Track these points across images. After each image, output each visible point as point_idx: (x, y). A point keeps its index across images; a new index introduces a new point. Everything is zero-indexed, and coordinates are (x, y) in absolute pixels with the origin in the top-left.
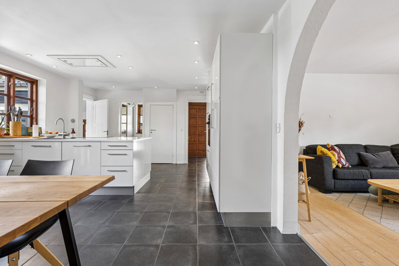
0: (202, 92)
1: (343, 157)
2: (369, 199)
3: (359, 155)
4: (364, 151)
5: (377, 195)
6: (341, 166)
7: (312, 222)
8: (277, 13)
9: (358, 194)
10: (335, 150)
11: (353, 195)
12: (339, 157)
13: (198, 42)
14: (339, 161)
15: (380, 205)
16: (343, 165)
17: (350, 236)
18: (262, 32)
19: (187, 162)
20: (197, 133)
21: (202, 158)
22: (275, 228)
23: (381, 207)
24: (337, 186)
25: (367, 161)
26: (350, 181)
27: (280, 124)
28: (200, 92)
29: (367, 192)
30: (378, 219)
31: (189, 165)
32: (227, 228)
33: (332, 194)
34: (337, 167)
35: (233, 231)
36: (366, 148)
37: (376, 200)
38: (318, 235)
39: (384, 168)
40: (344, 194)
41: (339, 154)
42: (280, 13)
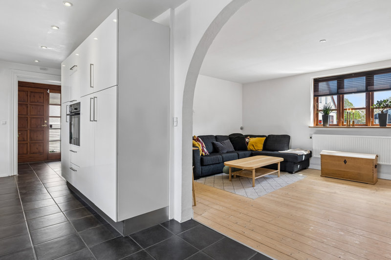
0: (45, 69)
1: (204, 146)
2: (223, 178)
3: (213, 144)
4: (215, 140)
5: (228, 173)
6: (204, 154)
7: (197, 206)
8: (174, 9)
9: (216, 175)
10: (199, 141)
11: (213, 176)
12: (203, 147)
13: (72, 4)
14: (203, 151)
15: (231, 181)
16: (205, 153)
17: (224, 208)
18: (154, 20)
19: (16, 173)
20: (29, 127)
21: (38, 164)
22: (173, 220)
23: (231, 182)
24: (203, 172)
25: (218, 148)
26: (211, 166)
27: (177, 118)
28: (41, 69)
29: (222, 172)
30: (233, 191)
31: (19, 177)
32: (126, 237)
33: (200, 179)
34: (202, 155)
35: (135, 238)
36: (217, 138)
37: (227, 178)
38: (206, 214)
39: (227, 152)
40: (207, 178)
41: (202, 144)
42: (177, 10)
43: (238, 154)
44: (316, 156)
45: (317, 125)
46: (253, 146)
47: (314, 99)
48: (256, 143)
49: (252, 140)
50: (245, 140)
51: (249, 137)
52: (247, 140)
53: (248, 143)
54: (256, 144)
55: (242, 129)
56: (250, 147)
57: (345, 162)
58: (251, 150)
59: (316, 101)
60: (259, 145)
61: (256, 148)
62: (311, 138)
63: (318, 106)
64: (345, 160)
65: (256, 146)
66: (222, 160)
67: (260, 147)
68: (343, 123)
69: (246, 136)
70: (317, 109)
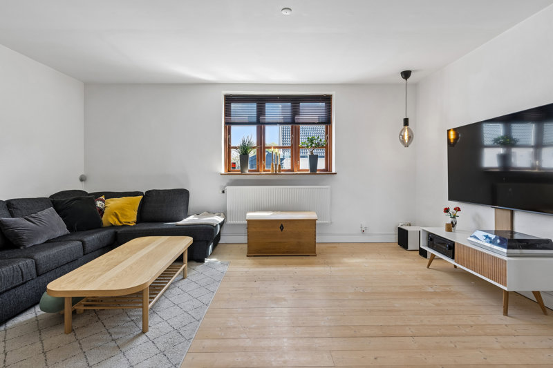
4: (6, 212)
25: (17, 235)
36: (12, 207)
43: (83, 243)
44: (232, 222)
45: (229, 171)
46: (116, 216)
47: (225, 127)
48: (122, 209)
49: (113, 203)
50: (95, 205)
51: (103, 197)
52: (99, 204)
53: (102, 211)
54: (122, 211)
55: (82, 179)
56: (108, 219)
57: (282, 228)
58: (112, 226)
59: (228, 132)
60: (128, 214)
61: (123, 220)
62: (223, 192)
63: (230, 141)
64: (282, 224)
65: (123, 215)
66: (34, 271)
67: (131, 217)
68: (264, 167)
69: (97, 195)
70: (229, 145)
